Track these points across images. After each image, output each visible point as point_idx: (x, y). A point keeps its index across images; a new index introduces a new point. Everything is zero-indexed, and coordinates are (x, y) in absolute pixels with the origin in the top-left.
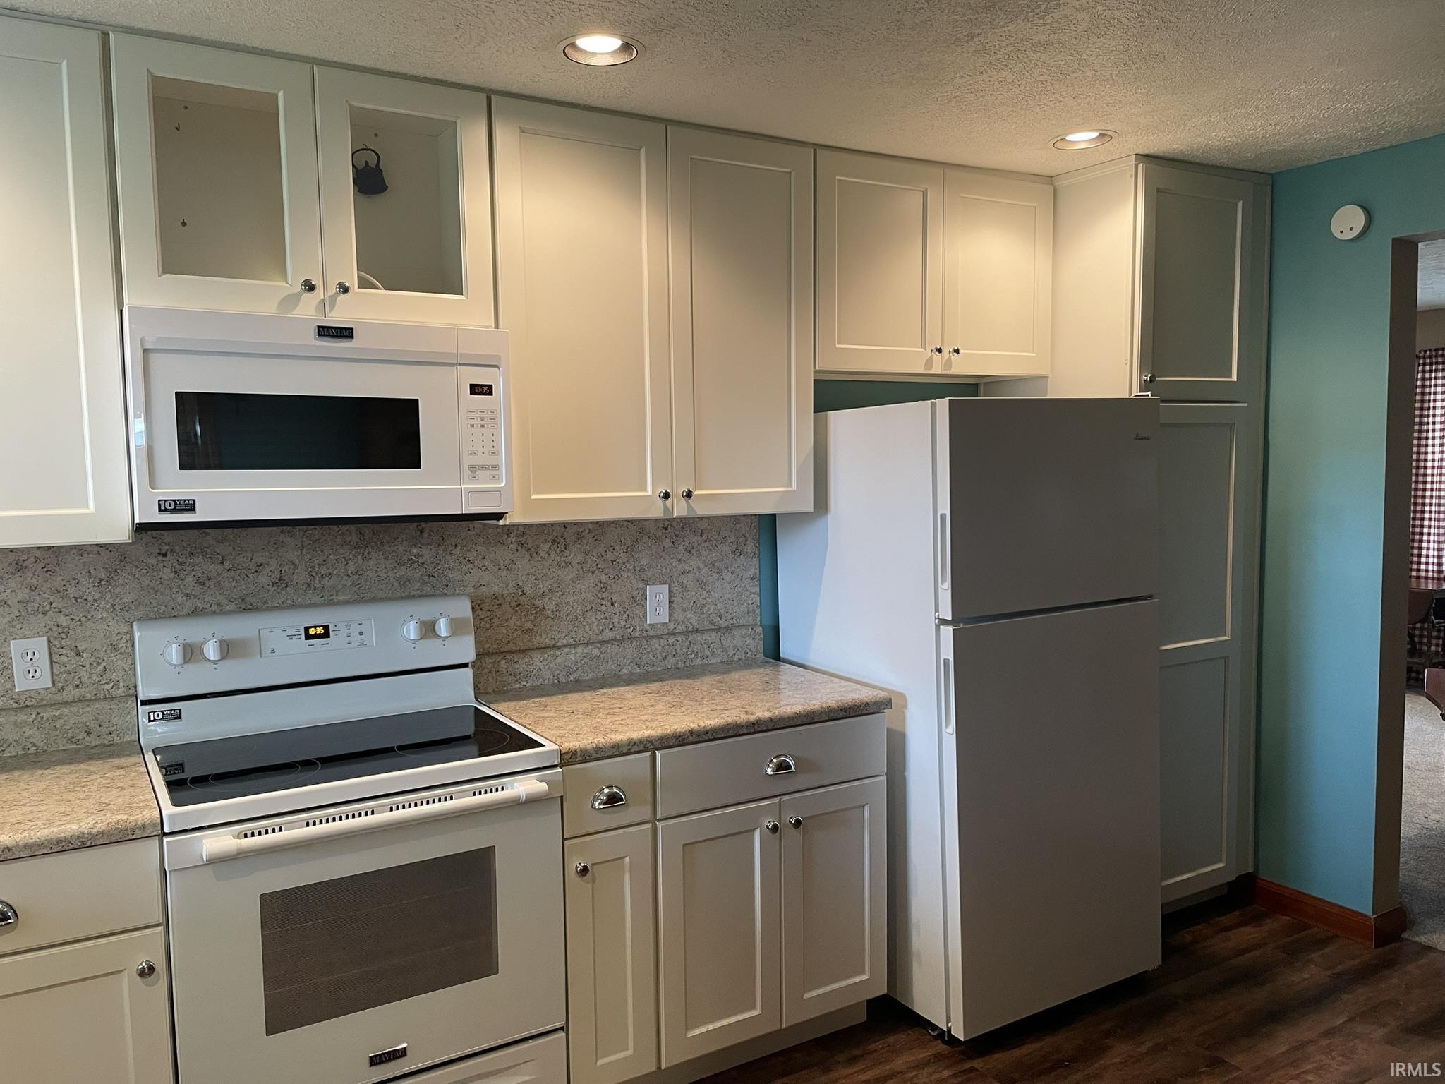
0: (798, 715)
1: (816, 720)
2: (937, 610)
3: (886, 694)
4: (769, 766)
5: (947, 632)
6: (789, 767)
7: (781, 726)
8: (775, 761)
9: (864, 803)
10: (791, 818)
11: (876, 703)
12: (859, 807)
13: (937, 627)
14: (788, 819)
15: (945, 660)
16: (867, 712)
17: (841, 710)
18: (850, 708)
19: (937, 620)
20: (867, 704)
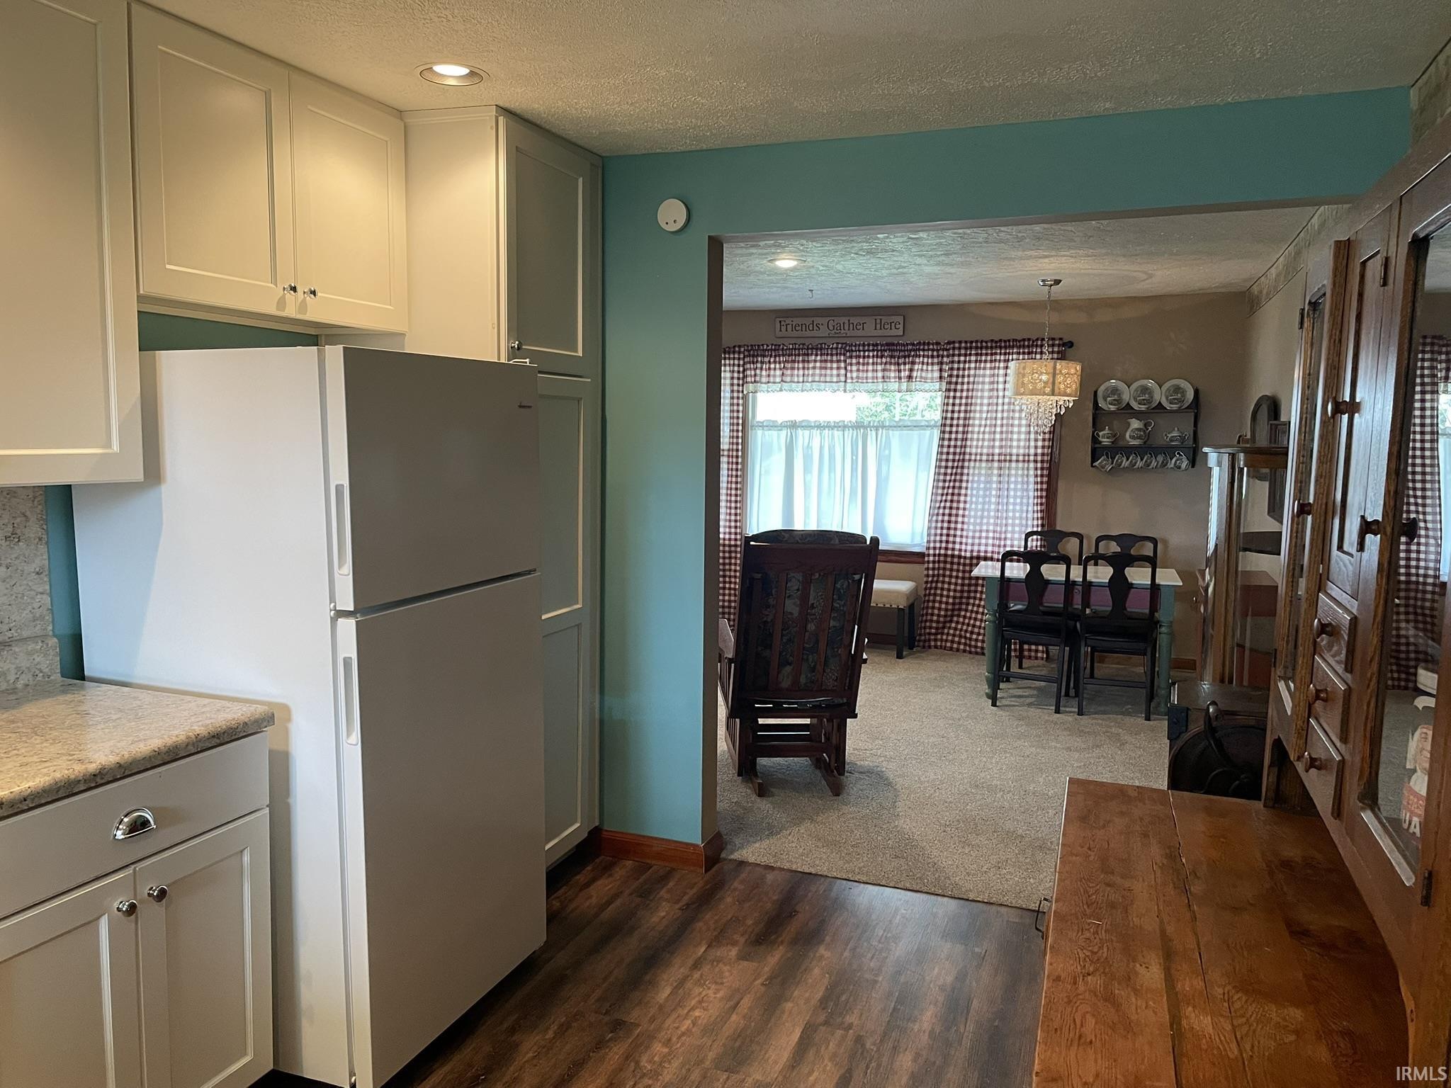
0: (158, 753)
1: (180, 756)
2: (332, 599)
3: (266, 707)
4: (118, 828)
5: (348, 627)
6: (145, 823)
7: (133, 772)
8: (126, 820)
9: (242, 848)
10: (151, 889)
11: (256, 721)
12: (237, 853)
13: (334, 621)
14: (146, 891)
15: (345, 659)
16: (245, 734)
17: (214, 737)
18: (224, 733)
19: (333, 612)
20: (245, 723)
